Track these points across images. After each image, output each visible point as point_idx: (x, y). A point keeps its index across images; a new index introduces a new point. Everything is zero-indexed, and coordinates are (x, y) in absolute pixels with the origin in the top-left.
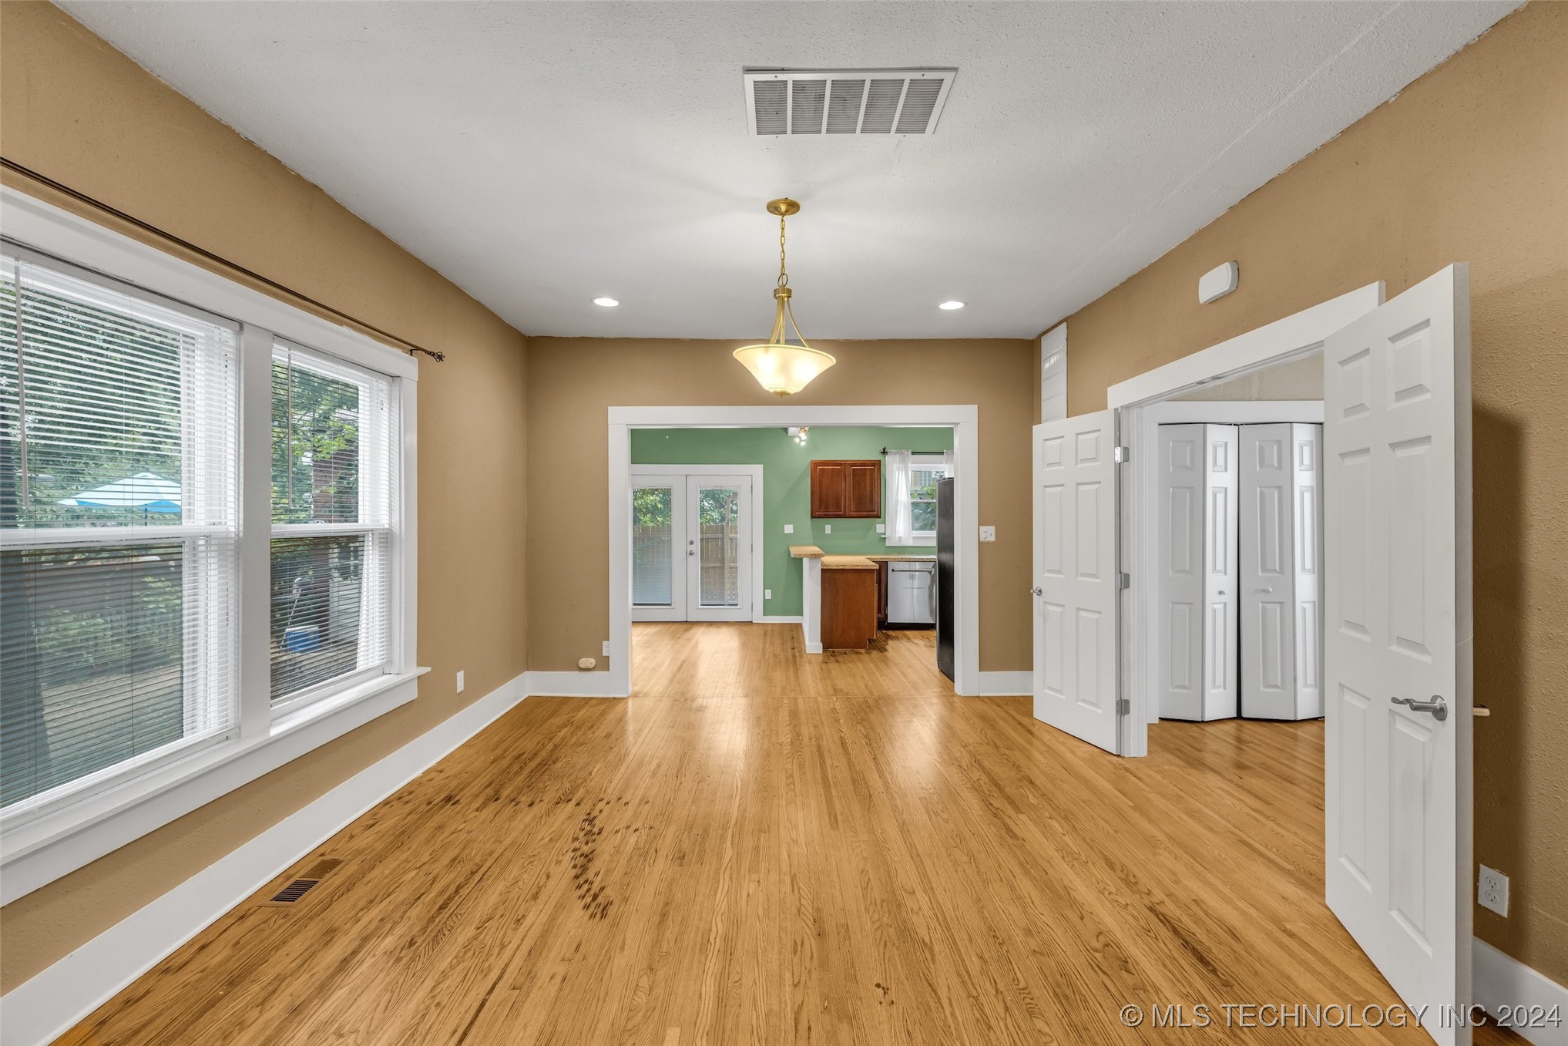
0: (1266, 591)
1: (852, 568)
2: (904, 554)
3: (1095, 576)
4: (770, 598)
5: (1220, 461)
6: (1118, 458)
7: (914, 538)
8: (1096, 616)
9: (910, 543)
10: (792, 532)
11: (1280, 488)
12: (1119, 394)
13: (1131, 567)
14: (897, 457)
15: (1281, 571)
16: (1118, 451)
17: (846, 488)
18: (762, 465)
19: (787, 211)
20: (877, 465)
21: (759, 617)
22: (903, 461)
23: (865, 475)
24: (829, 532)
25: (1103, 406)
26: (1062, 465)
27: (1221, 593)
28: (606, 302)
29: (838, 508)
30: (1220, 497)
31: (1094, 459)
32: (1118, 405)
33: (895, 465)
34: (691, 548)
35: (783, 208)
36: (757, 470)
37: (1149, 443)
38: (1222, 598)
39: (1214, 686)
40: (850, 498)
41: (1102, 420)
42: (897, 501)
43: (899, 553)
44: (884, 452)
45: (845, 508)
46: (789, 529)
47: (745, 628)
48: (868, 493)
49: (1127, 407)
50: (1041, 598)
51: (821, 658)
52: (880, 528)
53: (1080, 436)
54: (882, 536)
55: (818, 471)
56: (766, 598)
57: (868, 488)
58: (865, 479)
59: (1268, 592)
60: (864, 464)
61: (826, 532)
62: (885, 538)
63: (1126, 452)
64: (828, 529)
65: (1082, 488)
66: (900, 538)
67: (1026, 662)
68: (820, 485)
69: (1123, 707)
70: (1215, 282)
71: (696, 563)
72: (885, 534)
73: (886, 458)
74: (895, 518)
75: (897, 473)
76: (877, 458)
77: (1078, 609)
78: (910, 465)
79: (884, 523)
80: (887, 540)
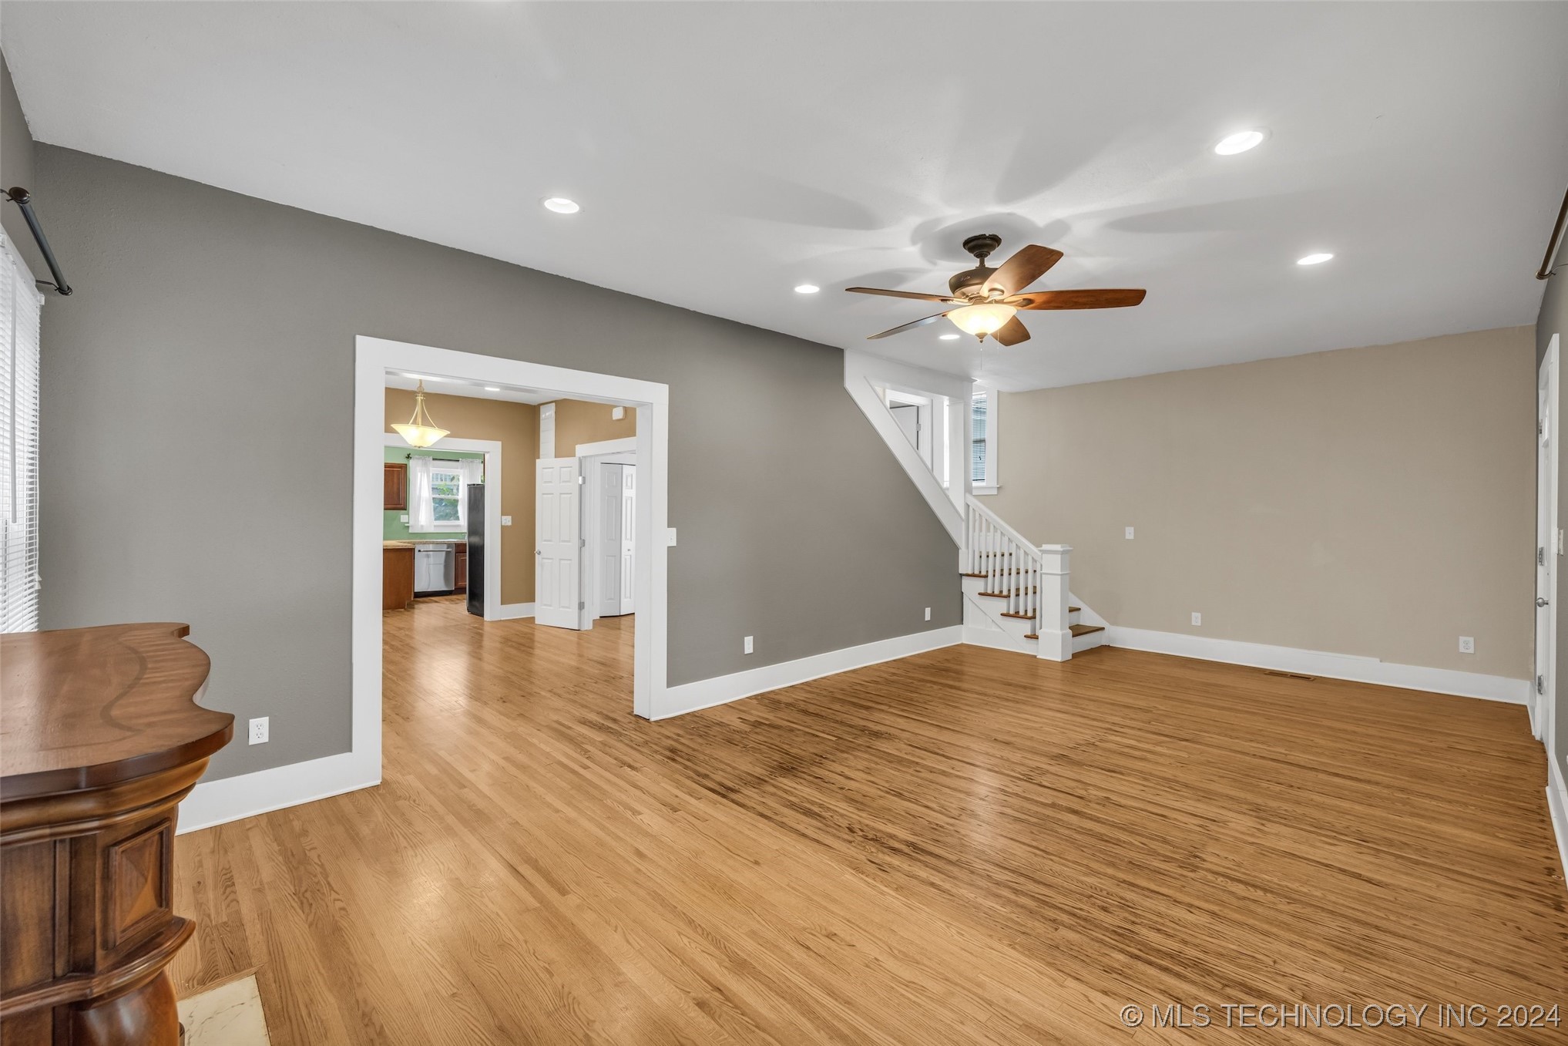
1: (403, 548)
2: (425, 539)
3: (569, 541)
5: (629, 484)
6: (580, 482)
7: (435, 526)
8: (569, 562)
9: (432, 530)
12: (582, 450)
13: (587, 536)
14: (420, 462)
16: (580, 478)
20: (405, 467)
22: (426, 465)
23: (396, 474)
25: (574, 455)
26: (552, 483)
27: (629, 550)
30: (629, 502)
31: (569, 481)
32: (581, 455)
33: (418, 468)
37: (595, 472)
38: (630, 553)
39: (625, 597)
41: (573, 462)
42: (420, 497)
43: (422, 538)
44: (408, 457)
48: (398, 489)
49: (585, 457)
50: (540, 556)
52: (404, 518)
53: (561, 469)
54: (406, 525)
57: (398, 485)
58: (396, 478)
60: (394, 465)
62: (408, 527)
63: (584, 478)
65: (563, 496)
66: (422, 526)
67: (530, 597)
69: (581, 606)
72: (408, 523)
73: (411, 461)
74: (418, 510)
75: (419, 474)
76: (403, 461)
77: (561, 559)
78: (431, 469)
79: (408, 514)
80: (410, 528)
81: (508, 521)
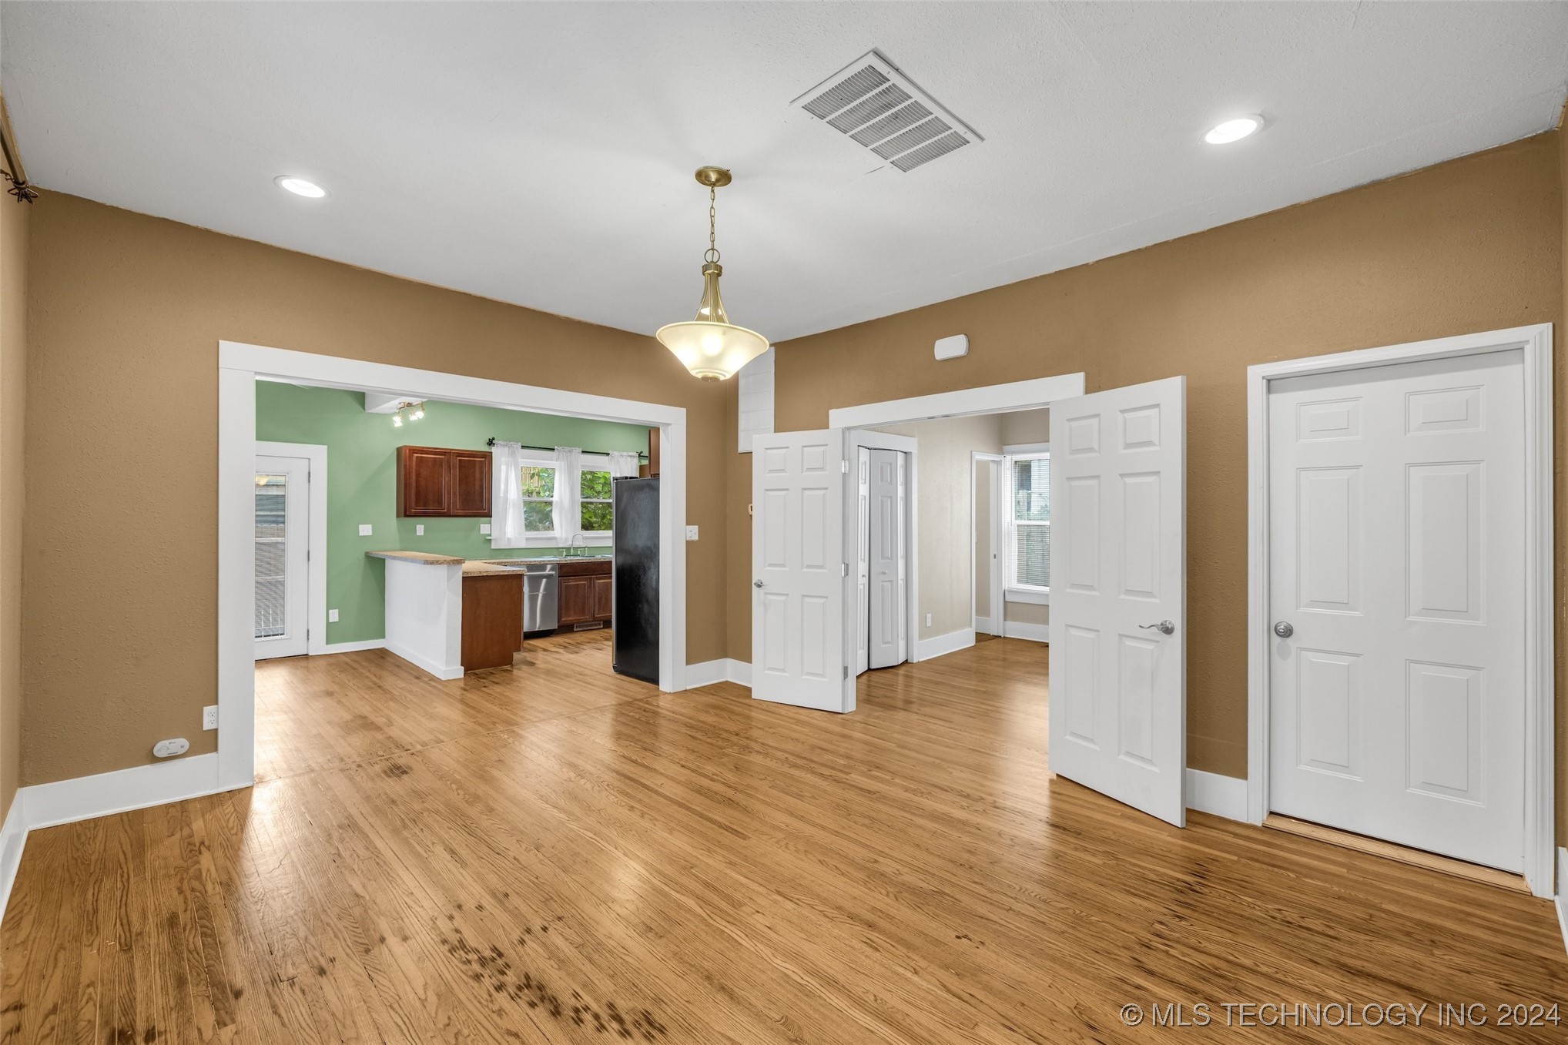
0: (884, 573)
1: (497, 574)
2: (511, 557)
3: (819, 569)
4: (337, 620)
5: (864, 476)
6: (844, 470)
7: (527, 539)
8: (819, 600)
9: (523, 545)
10: (371, 534)
11: (891, 497)
14: (505, 449)
15: (891, 559)
16: (844, 464)
17: (448, 482)
18: (326, 447)
19: (717, 180)
20: (488, 456)
21: (319, 646)
22: (513, 454)
23: (474, 467)
24: (422, 534)
25: (827, 426)
26: (786, 472)
27: (863, 576)
28: (303, 188)
29: (440, 502)
30: (863, 503)
31: (822, 469)
32: (844, 425)
33: (504, 459)
35: (713, 177)
36: (318, 454)
38: (864, 580)
39: (860, 648)
40: (455, 494)
42: (506, 499)
43: (506, 557)
44: (491, 443)
45: (449, 505)
46: (365, 529)
47: (304, 663)
48: (477, 487)
49: (854, 427)
50: (761, 590)
51: (462, 684)
52: (484, 528)
53: (805, 448)
54: (489, 538)
55: (414, 459)
56: (330, 621)
57: (477, 483)
58: (474, 472)
59: (886, 573)
60: (472, 454)
61: (418, 534)
62: (490, 540)
64: (420, 530)
65: (809, 493)
66: (509, 539)
68: (418, 475)
69: (845, 673)
70: (950, 347)
72: (490, 535)
73: (494, 450)
74: (505, 518)
75: (504, 467)
76: (485, 448)
77: (803, 596)
78: (520, 460)
79: (490, 523)
80: (493, 543)
81: (693, 533)
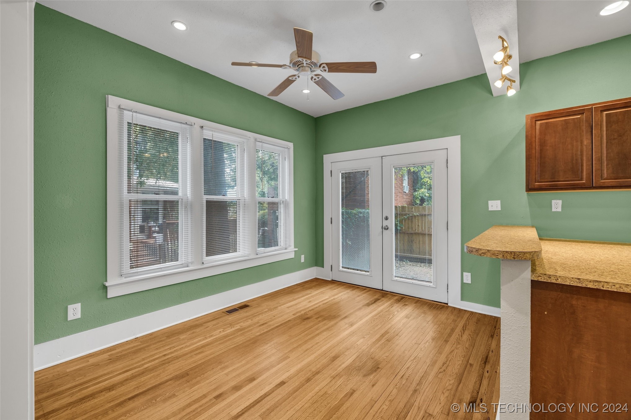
4: (469, 282)
10: (499, 209)
17: (589, 145)
18: (459, 136)
24: (559, 210)
34: (386, 223)
40: (599, 160)
45: (590, 173)
46: (495, 205)
56: (464, 281)
60: (627, 104)
61: (553, 209)
64: (557, 205)
68: (543, 144)
71: (391, 237)
